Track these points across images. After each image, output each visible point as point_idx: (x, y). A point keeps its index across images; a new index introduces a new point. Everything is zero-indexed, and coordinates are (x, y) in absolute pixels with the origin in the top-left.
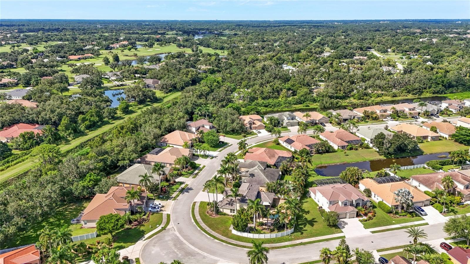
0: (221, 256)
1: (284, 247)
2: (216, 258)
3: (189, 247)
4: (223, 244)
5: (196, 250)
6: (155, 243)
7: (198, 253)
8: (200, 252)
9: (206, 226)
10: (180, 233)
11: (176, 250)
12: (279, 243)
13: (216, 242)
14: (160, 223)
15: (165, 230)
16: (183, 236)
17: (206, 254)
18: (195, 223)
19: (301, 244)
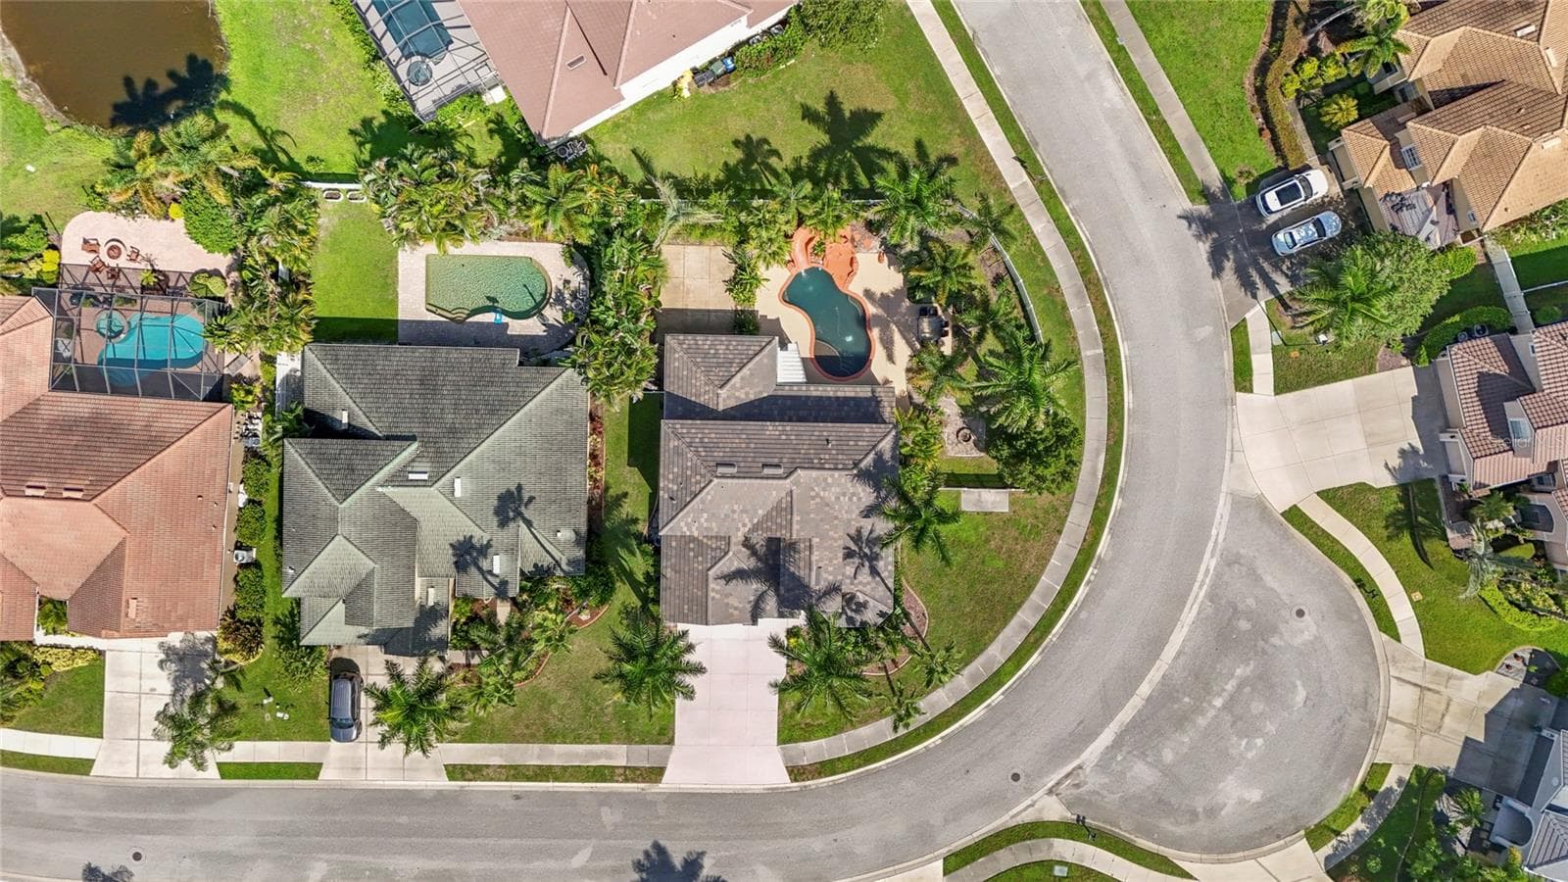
0: (1204, 493)
1: (1068, 233)
2: (1223, 508)
3: (1179, 654)
4: (1120, 512)
5: (1189, 615)
6: (1194, 816)
7: (1212, 597)
8: (1199, 593)
9: (1008, 631)
10: (1092, 736)
11: (1218, 702)
12: (1045, 259)
13: (1111, 546)
14: (1038, 873)
15: (1080, 820)
16: (1109, 711)
17: (1210, 562)
18: (996, 697)
19: (1026, 159)
